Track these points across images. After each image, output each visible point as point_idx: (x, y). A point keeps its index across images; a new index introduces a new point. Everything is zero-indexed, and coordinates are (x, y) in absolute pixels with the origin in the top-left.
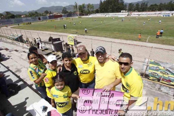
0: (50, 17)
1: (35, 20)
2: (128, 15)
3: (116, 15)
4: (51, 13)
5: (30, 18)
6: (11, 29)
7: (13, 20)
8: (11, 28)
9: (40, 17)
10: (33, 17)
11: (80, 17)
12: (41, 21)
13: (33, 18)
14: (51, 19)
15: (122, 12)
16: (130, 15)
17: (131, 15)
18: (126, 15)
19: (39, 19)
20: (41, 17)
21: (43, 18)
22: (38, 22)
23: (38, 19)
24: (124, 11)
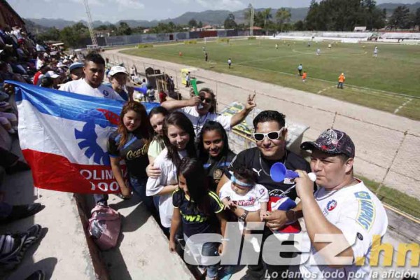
0: (193, 35)
1: (163, 39)
2: (370, 39)
3: (339, 36)
4: (200, 26)
5: (154, 36)
6: (119, 54)
7: (126, 37)
8: (120, 52)
9: (173, 34)
10: (162, 33)
11: (252, 38)
12: (174, 42)
13: (160, 36)
14: (193, 38)
15: (358, 31)
16: (376, 39)
17: (378, 40)
18: (366, 39)
19: (171, 38)
20: (175, 34)
21: (178, 36)
22: (169, 43)
23: (169, 38)
24: (364, 28)
